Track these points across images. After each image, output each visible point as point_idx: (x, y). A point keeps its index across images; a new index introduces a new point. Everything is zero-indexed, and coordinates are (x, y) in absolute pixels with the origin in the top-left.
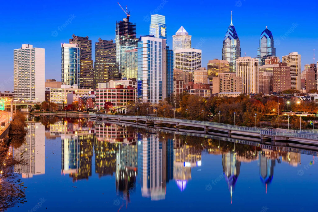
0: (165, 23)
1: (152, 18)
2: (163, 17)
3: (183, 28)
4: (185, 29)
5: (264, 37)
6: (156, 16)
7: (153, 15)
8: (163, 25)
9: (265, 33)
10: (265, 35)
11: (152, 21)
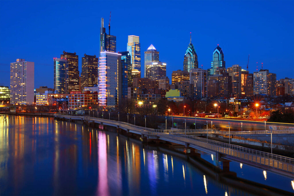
0: (139, 42)
1: (129, 38)
2: (138, 37)
3: (153, 46)
4: (154, 47)
5: (216, 54)
6: (132, 36)
7: (130, 36)
8: (138, 44)
9: (217, 50)
10: (217, 52)
11: (129, 40)
